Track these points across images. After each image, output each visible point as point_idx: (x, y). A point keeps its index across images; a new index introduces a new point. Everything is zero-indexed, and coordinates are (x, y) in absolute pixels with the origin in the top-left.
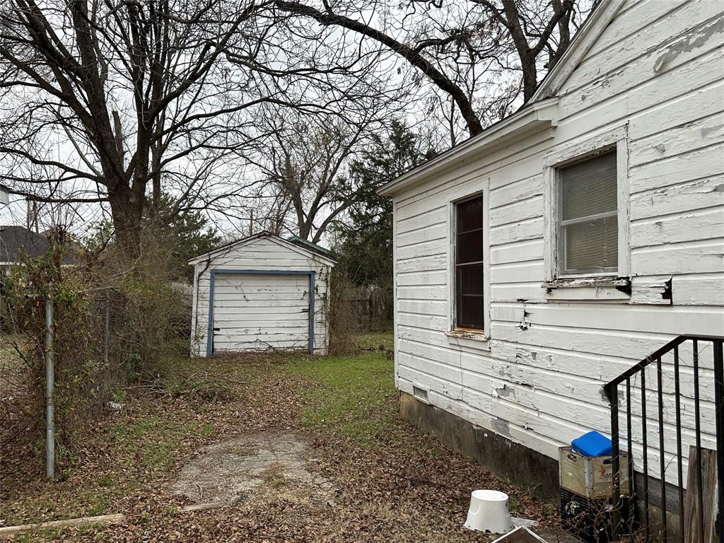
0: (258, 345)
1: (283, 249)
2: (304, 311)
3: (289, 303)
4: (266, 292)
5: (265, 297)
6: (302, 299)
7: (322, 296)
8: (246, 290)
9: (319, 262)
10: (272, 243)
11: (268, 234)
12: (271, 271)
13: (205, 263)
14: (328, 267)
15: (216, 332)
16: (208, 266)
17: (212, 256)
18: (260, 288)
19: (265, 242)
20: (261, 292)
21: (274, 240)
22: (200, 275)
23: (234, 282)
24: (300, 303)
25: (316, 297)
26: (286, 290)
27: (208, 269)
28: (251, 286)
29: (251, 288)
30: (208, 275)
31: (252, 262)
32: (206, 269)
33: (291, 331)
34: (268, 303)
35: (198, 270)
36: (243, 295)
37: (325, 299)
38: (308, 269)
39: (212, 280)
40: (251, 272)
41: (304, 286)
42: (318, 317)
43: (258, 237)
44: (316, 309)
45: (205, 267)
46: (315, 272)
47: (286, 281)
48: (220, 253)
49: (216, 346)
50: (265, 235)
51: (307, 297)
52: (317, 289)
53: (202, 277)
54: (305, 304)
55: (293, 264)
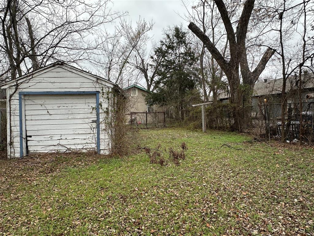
0: (60, 148)
1: (73, 75)
2: (93, 122)
3: (82, 116)
4: (63, 108)
5: (63, 111)
6: (91, 113)
7: (105, 110)
8: (49, 107)
9: (102, 84)
10: (64, 71)
11: (60, 63)
12: (65, 92)
13: (14, 87)
14: (108, 87)
15: (29, 138)
16: (16, 89)
17: (19, 82)
18: (59, 105)
19: (59, 70)
20: (60, 108)
21: (66, 68)
22: (11, 96)
23: (39, 101)
24: (90, 115)
25: (101, 111)
26: (80, 106)
27: (17, 91)
28: (52, 104)
29: (53, 105)
30: (17, 96)
31: (51, 85)
32: (15, 92)
33: (84, 136)
34: (66, 116)
35: (9, 93)
36: (47, 111)
37: (107, 112)
38: (94, 90)
39: (20, 100)
40: (49, 93)
41: (92, 103)
42: (103, 126)
43: (53, 66)
44: (101, 120)
45: (14, 90)
46: (99, 92)
47: (79, 100)
48: (25, 79)
49: (30, 149)
50: (58, 64)
51: (94, 111)
52: (101, 105)
53: (13, 98)
54: (94, 117)
55: (82, 86)
